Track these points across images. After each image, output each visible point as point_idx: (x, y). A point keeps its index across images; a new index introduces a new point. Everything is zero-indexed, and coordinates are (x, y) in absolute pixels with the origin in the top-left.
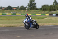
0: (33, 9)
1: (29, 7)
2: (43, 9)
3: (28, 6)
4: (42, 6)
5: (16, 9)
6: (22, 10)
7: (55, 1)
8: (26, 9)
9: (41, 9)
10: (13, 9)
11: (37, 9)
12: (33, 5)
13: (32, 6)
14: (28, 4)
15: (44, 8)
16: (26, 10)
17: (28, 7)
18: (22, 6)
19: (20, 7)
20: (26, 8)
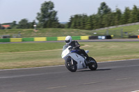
0: (50, 27)
1: (40, 21)
2: (73, 24)
3: (38, 19)
4: (72, 18)
5: (9, 28)
6: (24, 30)
7: (104, 4)
8: (33, 27)
9: (69, 25)
10: (4, 28)
11: (60, 26)
12: (49, 16)
13: (46, 19)
14: (38, 14)
15: (75, 23)
16: (34, 30)
17: (37, 21)
18: (24, 21)
19: (20, 22)
20: (34, 23)
